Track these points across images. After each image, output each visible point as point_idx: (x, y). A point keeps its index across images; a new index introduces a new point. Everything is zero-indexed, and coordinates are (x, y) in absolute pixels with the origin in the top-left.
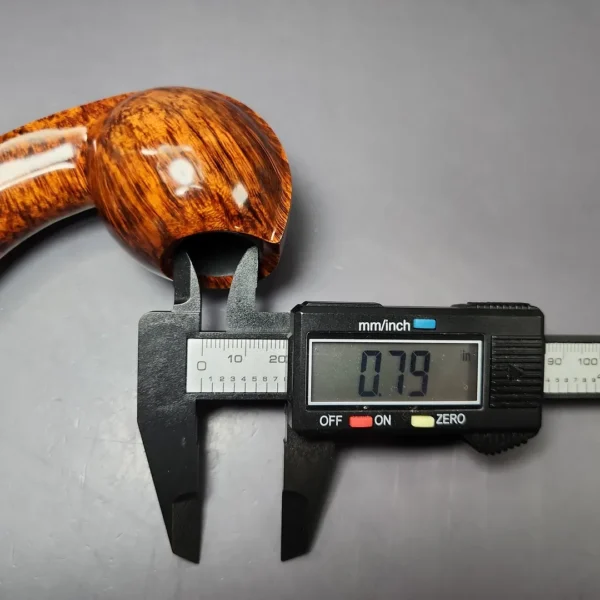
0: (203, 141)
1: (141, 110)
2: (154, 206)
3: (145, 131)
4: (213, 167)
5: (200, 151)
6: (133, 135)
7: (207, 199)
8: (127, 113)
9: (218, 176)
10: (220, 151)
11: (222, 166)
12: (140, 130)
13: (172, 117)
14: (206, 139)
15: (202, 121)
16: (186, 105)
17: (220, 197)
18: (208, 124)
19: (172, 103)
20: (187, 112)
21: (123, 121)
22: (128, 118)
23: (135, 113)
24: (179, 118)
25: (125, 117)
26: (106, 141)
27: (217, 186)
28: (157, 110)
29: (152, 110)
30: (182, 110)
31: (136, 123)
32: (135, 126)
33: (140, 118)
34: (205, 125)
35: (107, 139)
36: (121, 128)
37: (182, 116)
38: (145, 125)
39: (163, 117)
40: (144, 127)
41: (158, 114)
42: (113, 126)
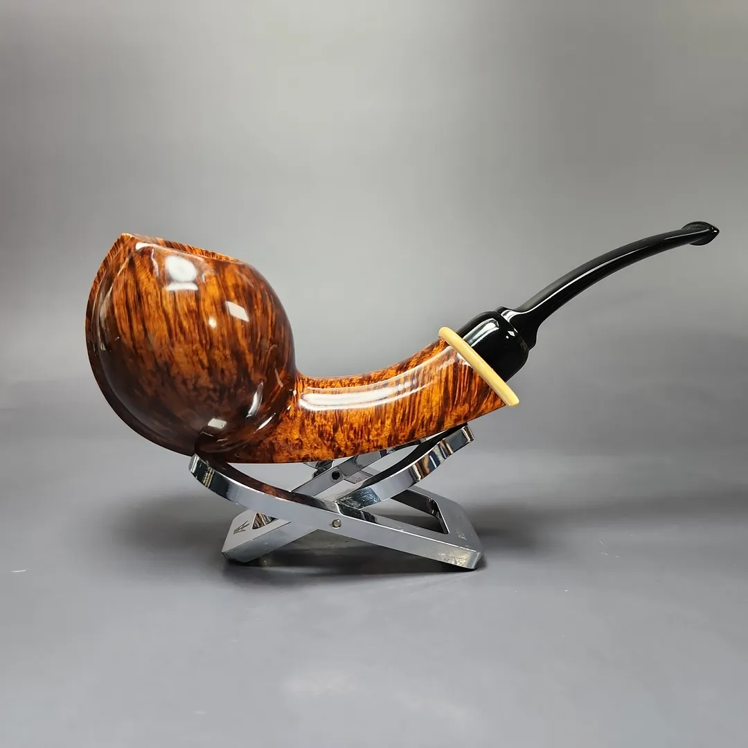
0: (144, 326)
1: (195, 389)
2: (216, 287)
3: (195, 358)
4: (145, 297)
5: (150, 315)
6: (211, 360)
9: (143, 289)
10: (133, 313)
11: (137, 299)
12: (201, 362)
13: (166, 363)
14: (141, 327)
15: (139, 351)
16: (149, 376)
18: (134, 346)
19: (163, 384)
20: (150, 366)
21: (218, 387)
22: (211, 386)
23: (202, 388)
24: (158, 360)
25: (215, 390)
26: (244, 379)
27: (149, 280)
28: (179, 379)
29: (184, 382)
30: (154, 370)
31: (204, 375)
32: (206, 370)
33: (198, 377)
34: (137, 345)
35: (242, 379)
36: (223, 379)
37: (156, 360)
38: (194, 365)
39: (174, 367)
40: (196, 364)
41: (178, 373)
42: (232, 390)
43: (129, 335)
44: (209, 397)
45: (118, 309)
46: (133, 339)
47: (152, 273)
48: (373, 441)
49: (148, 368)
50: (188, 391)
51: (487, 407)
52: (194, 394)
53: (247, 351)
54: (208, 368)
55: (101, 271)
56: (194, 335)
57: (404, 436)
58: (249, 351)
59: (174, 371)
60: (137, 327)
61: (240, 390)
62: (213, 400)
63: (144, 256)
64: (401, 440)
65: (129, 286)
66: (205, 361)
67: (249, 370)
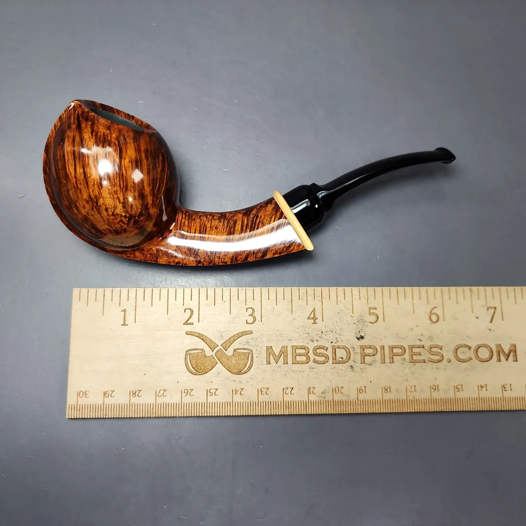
0: (84, 170)
1: (113, 214)
2: (133, 150)
3: (115, 196)
5: (89, 164)
6: (125, 198)
7: (100, 136)
8: (123, 219)
9: (86, 145)
10: (77, 160)
12: (118, 198)
13: (96, 196)
14: (82, 171)
15: (79, 186)
16: (84, 202)
17: (92, 133)
18: (76, 182)
19: (93, 209)
20: (85, 196)
21: (128, 215)
22: (124, 214)
23: (118, 215)
24: (91, 194)
25: (125, 217)
26: (145, 211)
27: (90, 140)
28: (103, 207)
29: (106, 210)
30: (88, 199)
31: (120, 206)
32: (121, 204)
33: (115, 208)
34: (78, 182)
35: (144, 212)
36: (131, 211)
37: (89, 194)
38: (114, 200)
39: (101, 200)
40: (115, 199)
41: (103, 204)
42: (136, 218)
43: (73, 174)
44: (121, 221)
45: (68, 155)
46: (76, 177)
47: (92, 135)
48: (222, 259)
49: (84, 198)
50: (108, 215)
51: (294, 248)
52: (113, 217)
53: (148, 195)
54: (122, 203)
55: (57, 124)
56: (116, 181)
57: (241, 258)
58: (150, 195)
59: (101, 201)
60: (80, 170)
61: (142, 218)
62: (124, 223)
63: (88, 121)
64: (239, 260)
65: (76, 141)
66: (121, 199)
67: (149, 206)
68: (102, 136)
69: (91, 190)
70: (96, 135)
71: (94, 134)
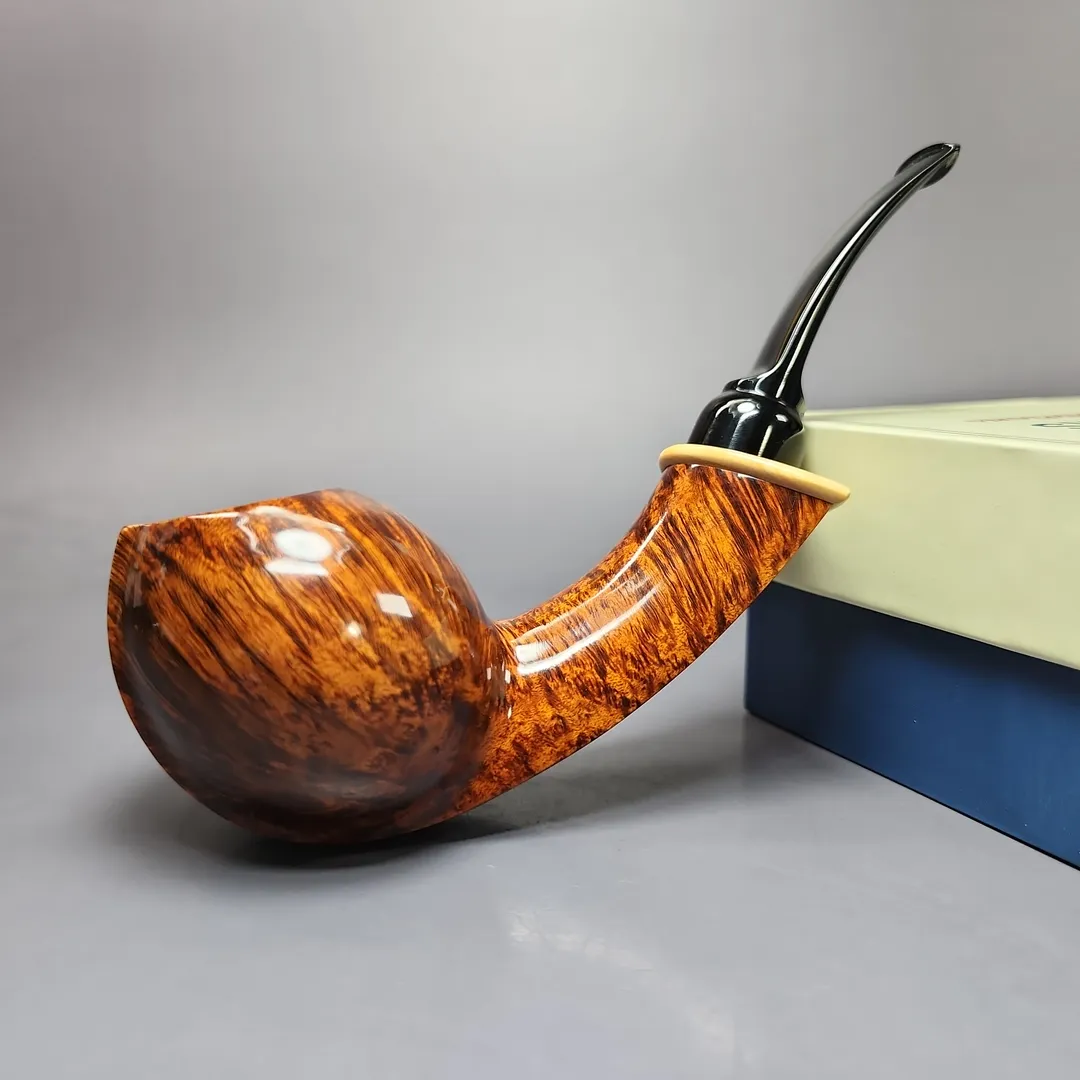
0: (243, 645)
1: (375, 707)
3: (353, 657)
4: (221, 600)
5: (245, 624)
6: (380, 648)
7: (231, 548)
8: (402, 703)
9: (212, 589)
11: (207, 609)
12: (365, 659)
13: (309, 689)
14: (239, 651)
15: (253, 692)
16: (289, 725)
17: (209, 555)
18: (241, 687)
19: (318, 726)
20: (283, 707)
21: (408, 687)
23: (385, 700)
24: (295, 690)
25: (405, 695)
26: (439, 655)
27: (213, 571)
28: (341, 703)
29: (352, 705)
30: (294, 710)
31: (378, 675)
32: (379, 668)
33: (371, 685)
34: (245, 684)
35: (437, 657)
36: (409, 671)
37: (290, 693)
38: (357, 670)
39: (326, 687)
40: (358, 665)
41: (338, 695)
42: (431, 682)
43: (222, 676)
44: (402, 711)
45: (183, 642)
46: (233, 676)
47: (212, 558)
48: (668, 660)
49: (282, 712)
50: (363, 716)
51: (807, 520)
52: (376, 717)
53: (423, 610)
54: (381, 663)
55: (112, 606)
56: (333, 619)
57: (710, 628)
58: (425, 607)
59: (328, 691)
60: (233, 654)
61: (442, 677)
62: (411, 714)
63: (183, 540)
64: (709, 637)
65: (183, 598)
66: (374, 657)
67: (440, 637)
68: (236, 545)
69: (289, 683)
70: (221, 553)
71: (215, 553)
